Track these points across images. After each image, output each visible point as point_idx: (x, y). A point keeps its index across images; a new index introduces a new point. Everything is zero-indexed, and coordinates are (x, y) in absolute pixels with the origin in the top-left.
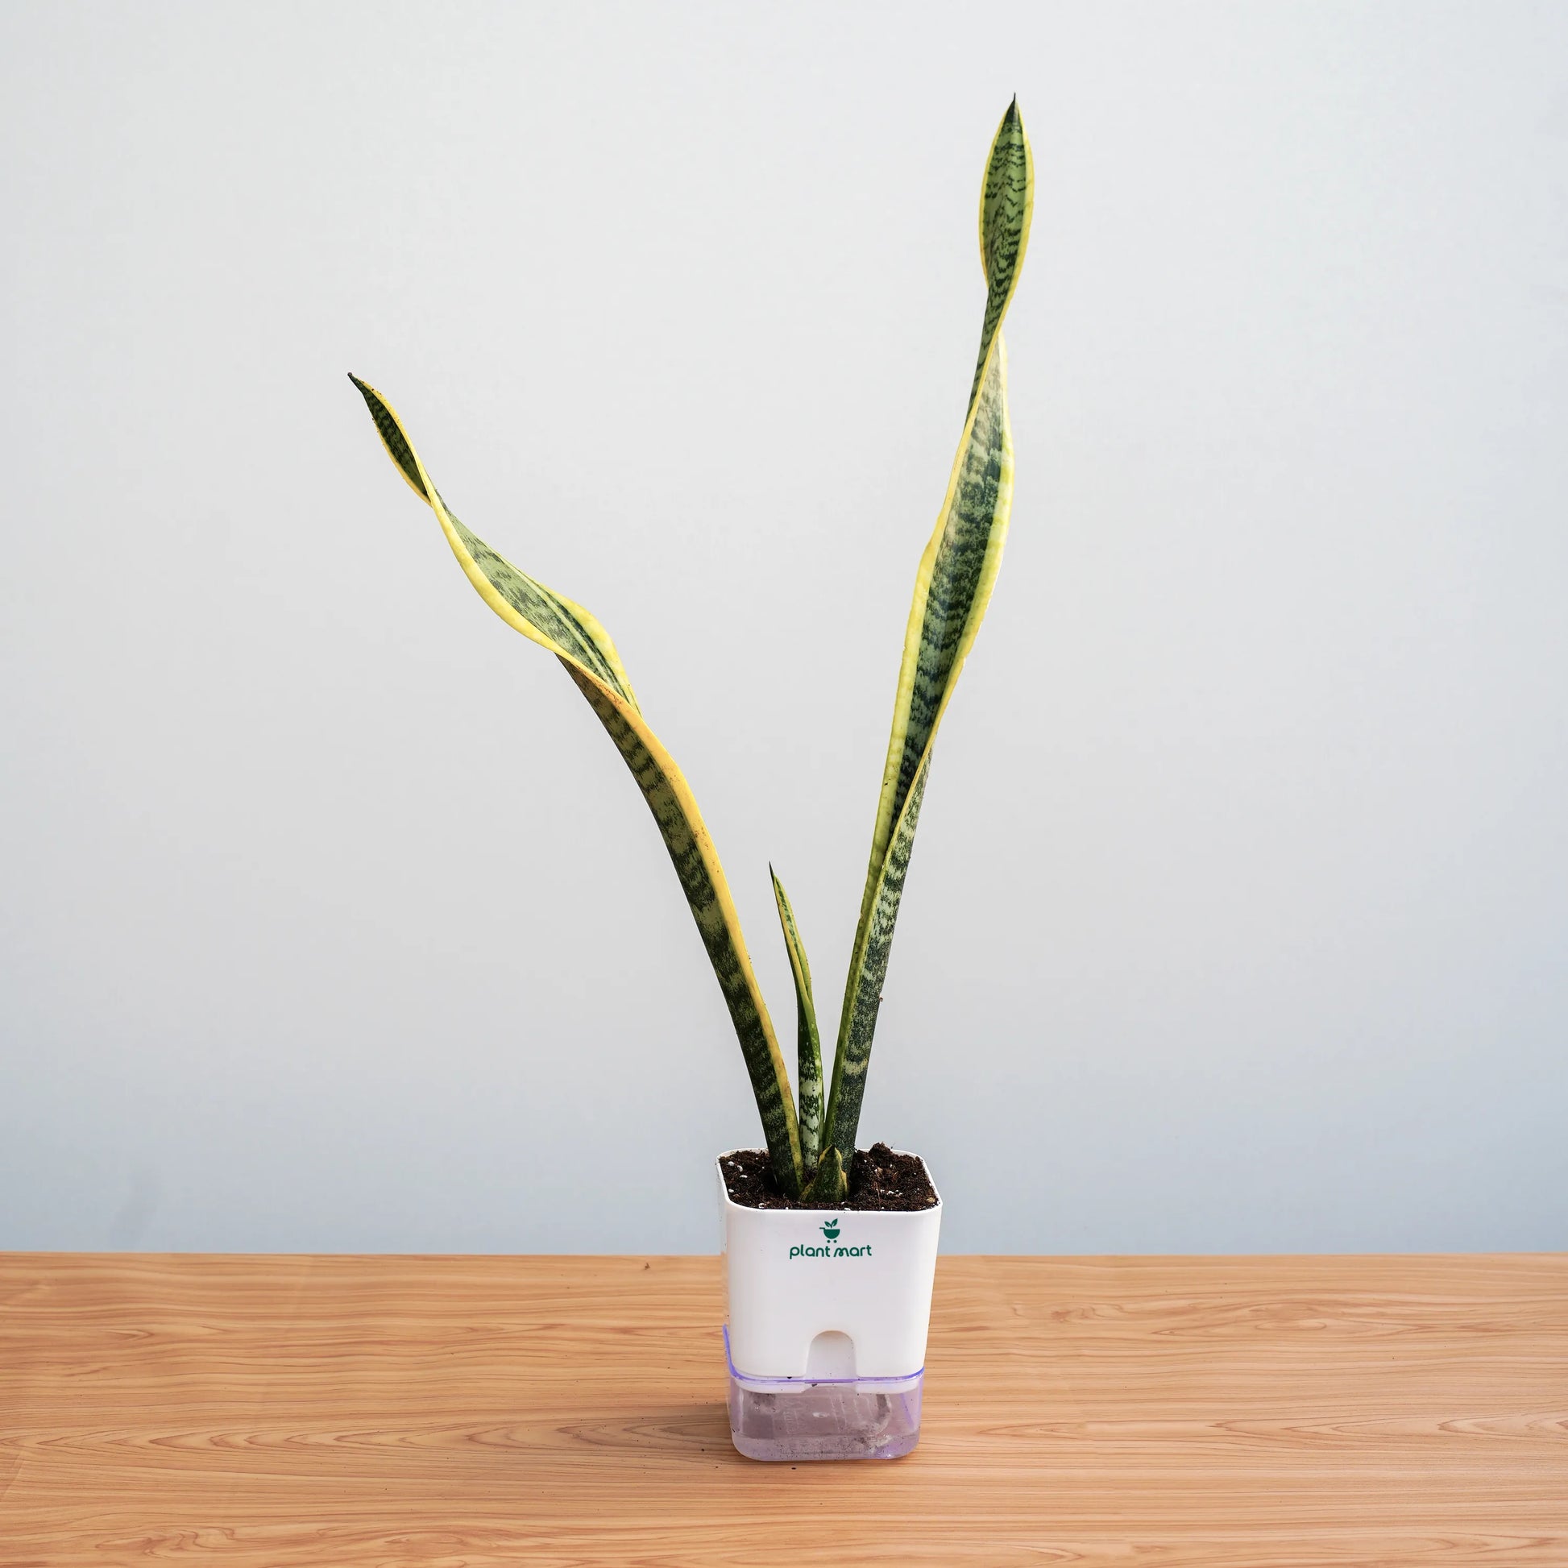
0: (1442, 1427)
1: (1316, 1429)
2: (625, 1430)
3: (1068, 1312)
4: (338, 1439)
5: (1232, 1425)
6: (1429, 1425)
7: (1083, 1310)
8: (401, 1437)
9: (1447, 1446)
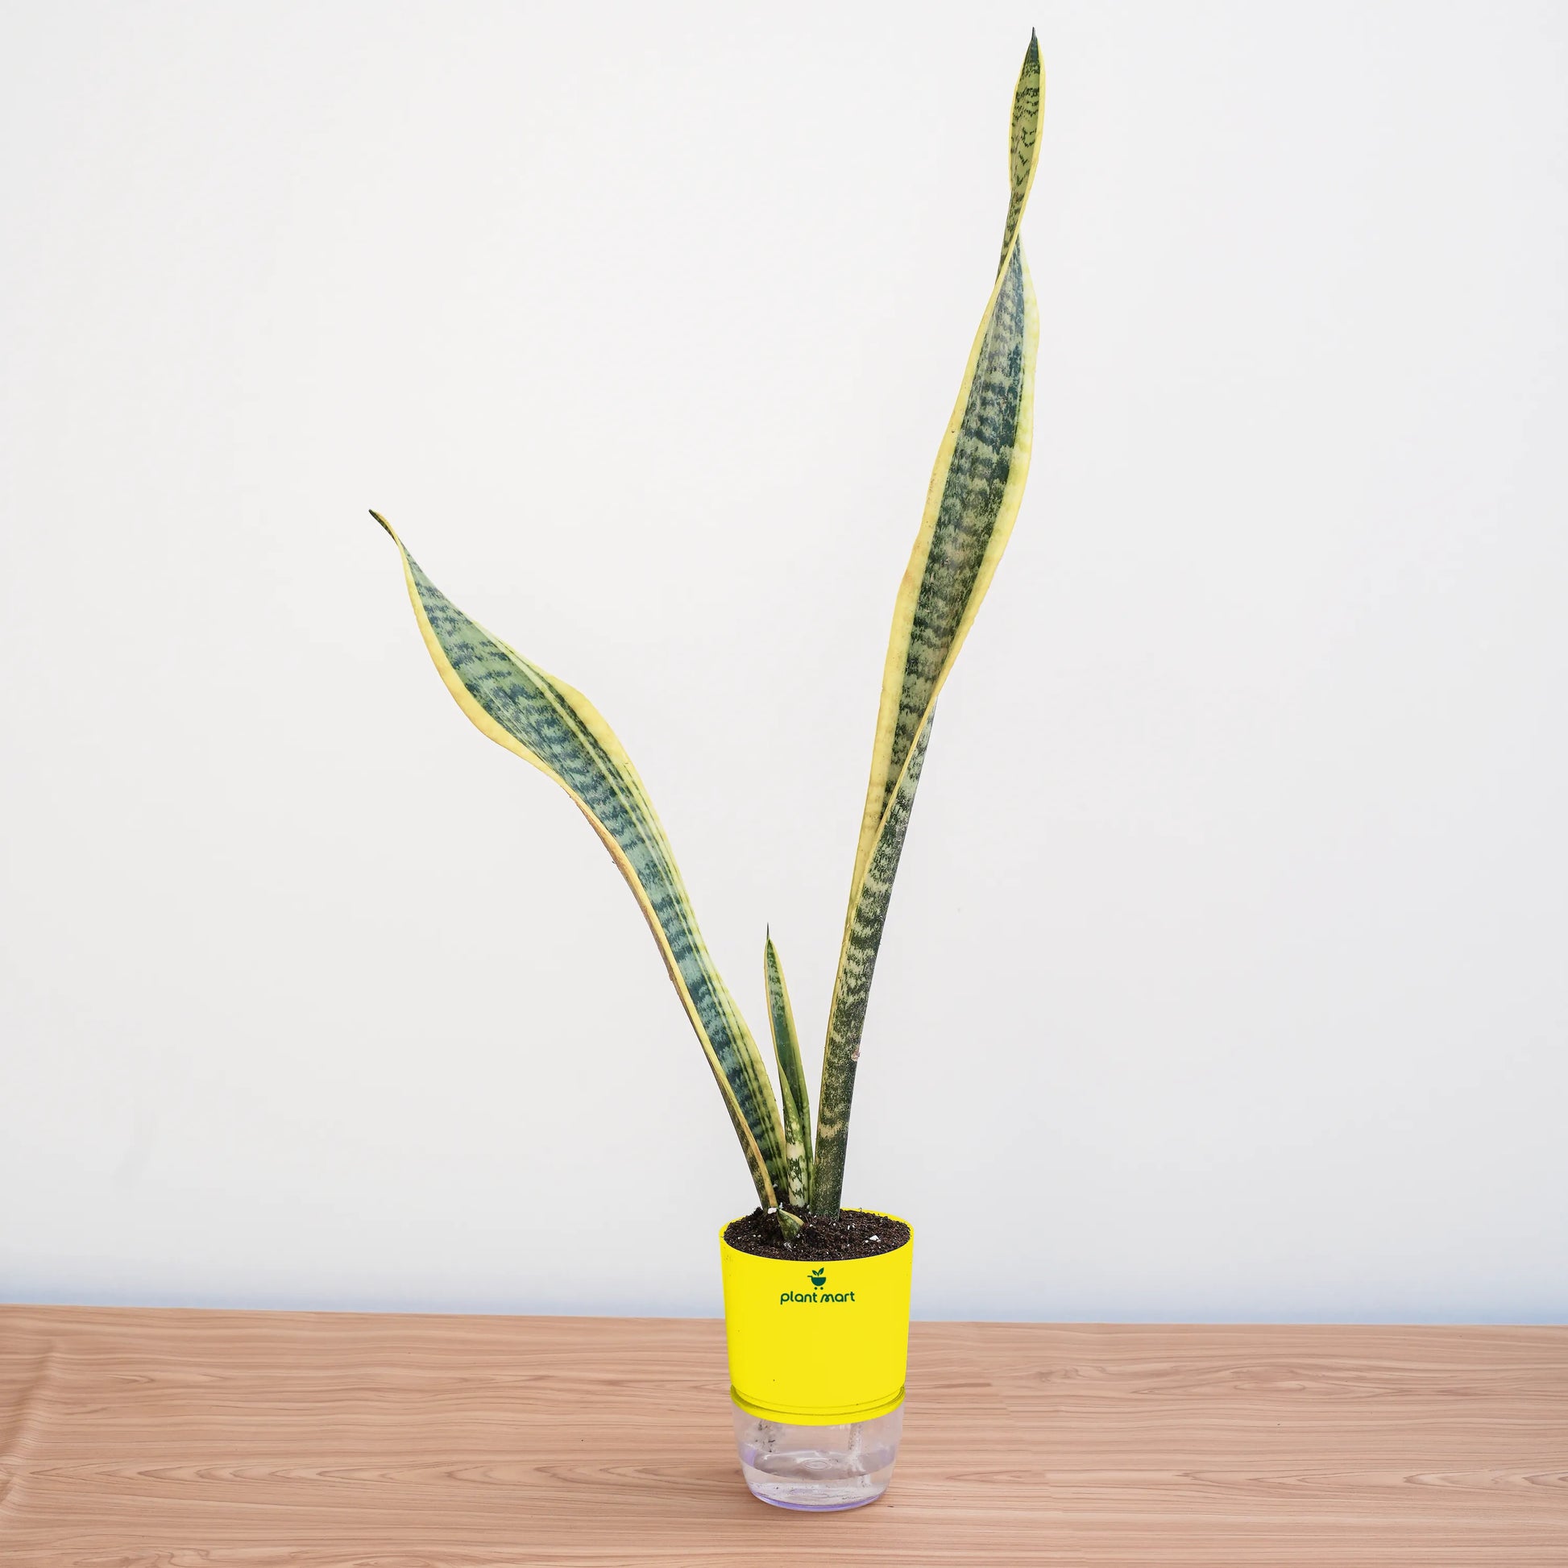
0: (1409, 1480)
1: (1280, 1480)
2: (601, 1470)
3: (1050, 1373)
4: (320, 1474)
5: (1198, 1475)
6: (1396, 1478)
7: (1066, 1371)
8: (380, 1473)
9: (1410, 1497)
